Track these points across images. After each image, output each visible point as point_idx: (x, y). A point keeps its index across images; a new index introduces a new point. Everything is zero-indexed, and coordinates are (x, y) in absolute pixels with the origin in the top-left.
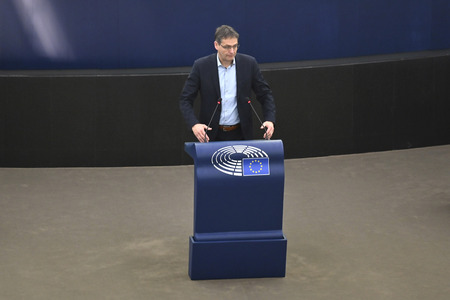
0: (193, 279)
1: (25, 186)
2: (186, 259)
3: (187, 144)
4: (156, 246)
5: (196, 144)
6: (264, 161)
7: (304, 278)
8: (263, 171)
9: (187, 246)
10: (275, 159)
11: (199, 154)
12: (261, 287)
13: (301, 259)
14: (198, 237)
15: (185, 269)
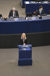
0: (19, 66)
2: (18, 63)
4: (13, 61)
6: (29, 48)
7: (35, 65)
9: (18, 61)
11: (19, 47)
13: (34, 62)
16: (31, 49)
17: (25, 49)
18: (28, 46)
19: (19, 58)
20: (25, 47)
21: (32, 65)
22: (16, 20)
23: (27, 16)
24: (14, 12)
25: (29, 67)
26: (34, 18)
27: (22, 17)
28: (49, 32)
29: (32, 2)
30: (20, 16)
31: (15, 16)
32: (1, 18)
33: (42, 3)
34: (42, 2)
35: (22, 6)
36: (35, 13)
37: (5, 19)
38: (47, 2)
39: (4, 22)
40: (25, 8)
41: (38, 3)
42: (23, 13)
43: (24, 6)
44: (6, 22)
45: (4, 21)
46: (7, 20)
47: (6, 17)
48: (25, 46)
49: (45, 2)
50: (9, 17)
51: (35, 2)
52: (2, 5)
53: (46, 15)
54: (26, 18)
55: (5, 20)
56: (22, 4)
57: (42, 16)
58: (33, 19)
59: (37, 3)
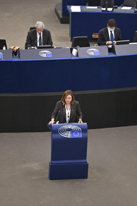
0: (50, 179)
2: (48, 171)
4: (36, 166)
5: (52, 125)
6: (79, 131)
7: (95, 179)
8: (79, 135)
9: (48, 166)
10: (84, 131)
11: (53, 129)
13: (94, 171)
14: (53, 162)
16: (85, 134)
17: (68, 135)
18: (76, 127)
19: (52, 159)
20: (69, 130)
21: (87, 178)
22: (45, 54)
23: (74, 46)
24: (40, 34)
25: (78, 183)
26: (93, 51)
27: (62, 46)
28: (134, 89)
29: (88, 7)
30: (55, 44)
31: (42, 46)
32: (4, 48)
33: (115, 11)
34: (116, 8)
35: (61, 17)
36: (96, 36)
37: (15, 53)
38: (129, 8)
39: (12, 61)
40: (68, 23)
41: (105, 9)
42: (64, 36)
43: (66, 17)
44: (16, 59)
45: (11, 58)
46: (19, 56)
47: (17, 48)
48: (70, 127)
49: (124, 8)
50: (26, 48)
51: (96, 7)
52: (7, 14)
53: (127, 43)
54: (72, 50)
55: (16, 55)
56: (60, 12)
57: (116, 46)
58: (92, 54)
59: (103, 11)
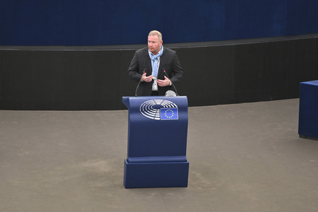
0: (126, 188)
1: (15, 123)
2: (121, 173)
3: (124, 97)
4: (102, 166)
5: (130, 98)
6: (174, 110)
7: (199, 188)
8: (174, 116)
9: (123, 165)
10: (182, 109)
11: (131, 105)
12: (171, 194)
13: (198, 175)
14: (130, 160)
15: (121, 181)
20: (157, 107)
25: (172, 194)
